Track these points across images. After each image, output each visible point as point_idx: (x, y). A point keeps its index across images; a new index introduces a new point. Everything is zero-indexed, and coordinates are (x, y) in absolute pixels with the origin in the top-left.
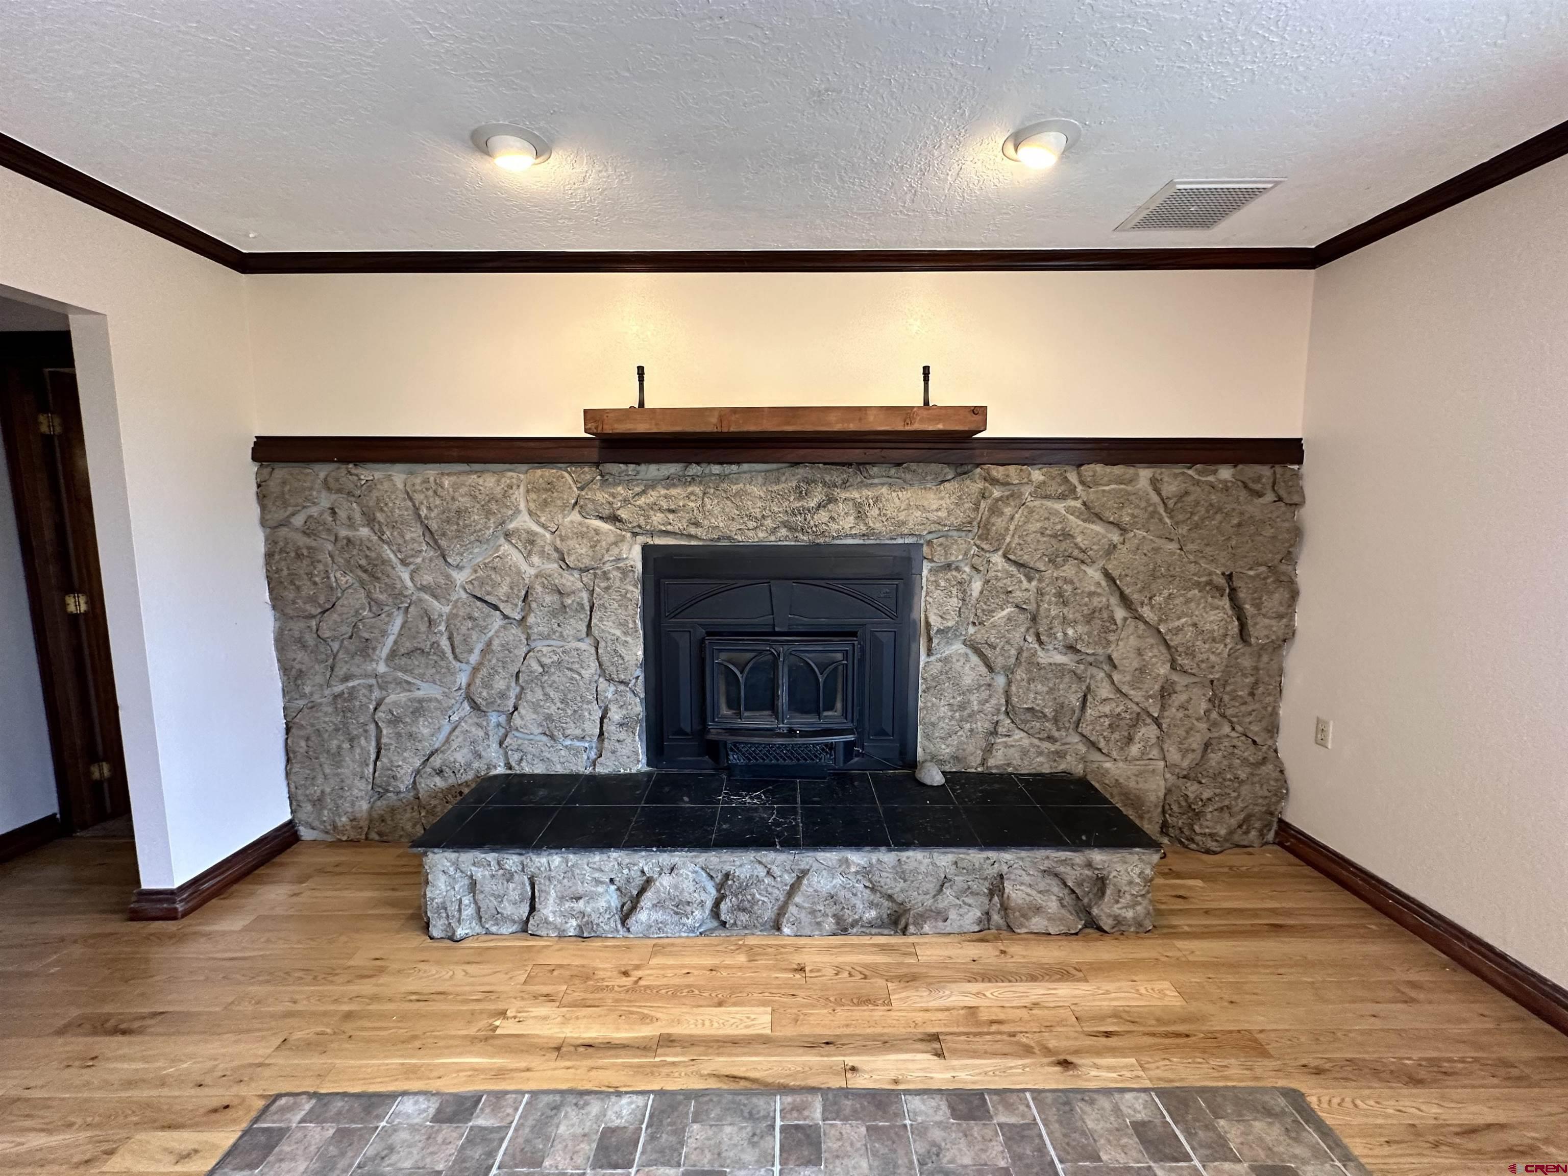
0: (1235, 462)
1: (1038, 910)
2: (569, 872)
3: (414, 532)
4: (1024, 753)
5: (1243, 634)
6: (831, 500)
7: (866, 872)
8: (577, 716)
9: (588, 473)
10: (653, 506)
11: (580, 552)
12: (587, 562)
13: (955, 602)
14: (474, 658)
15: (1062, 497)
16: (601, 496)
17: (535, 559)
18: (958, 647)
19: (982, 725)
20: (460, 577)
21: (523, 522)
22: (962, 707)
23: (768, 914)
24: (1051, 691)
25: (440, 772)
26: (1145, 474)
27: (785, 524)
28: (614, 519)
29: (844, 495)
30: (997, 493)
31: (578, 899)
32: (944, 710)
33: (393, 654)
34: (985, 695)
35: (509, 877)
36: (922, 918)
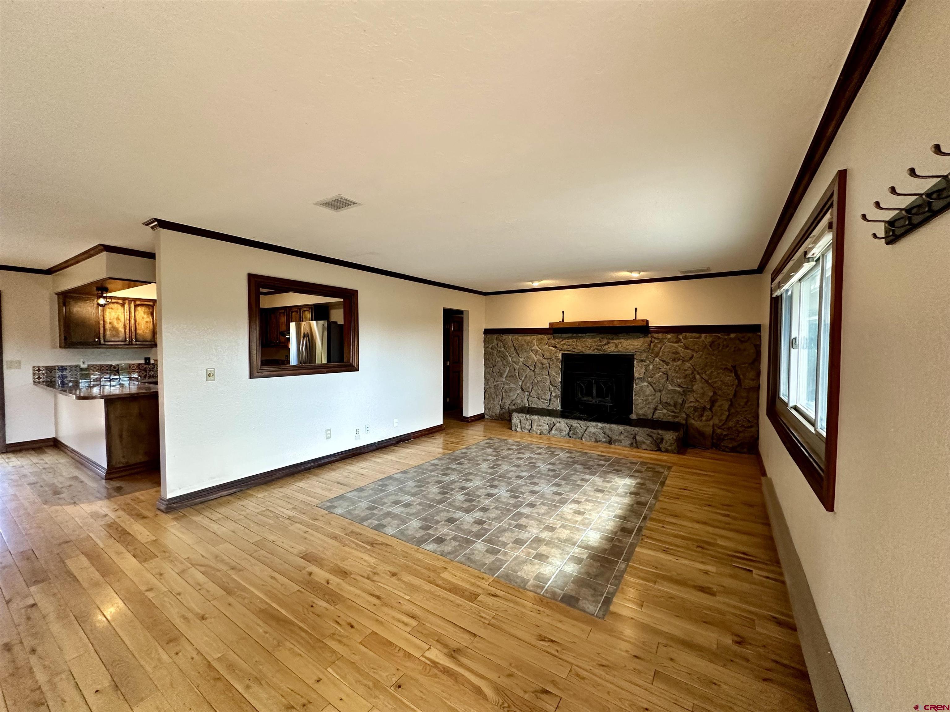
1: (644, 443)
2: (539, 420)
3: (513, 349)
4: (664, 414)
5: (740, 384)
6: (609, 343)
7: (602, 428)
8: (545, 394)
9: (550, 336)
10: (565, 344)
11: (547, 355)
12: (549, 357)
13: (643, 371)
14: (523, 379)
15: (676, 342)
16: (553, 342)
17: (537, 356)
18: (646, 384)
19: (652, 406)
20: (521, 360)
21: (535, 347)
22: (646, 400)
23: (580, 436)
24: (672, 397)
25: (514, 405)
26: (703, 336)
27: (597, 349)
28: (555, 347)
29: (612, 341)
30: (656, 341)
31: (540, 426)
32: (640, 401)
33: (507, 376)
34: (653, 397)
35: (527, 420)
36: (616, 441)
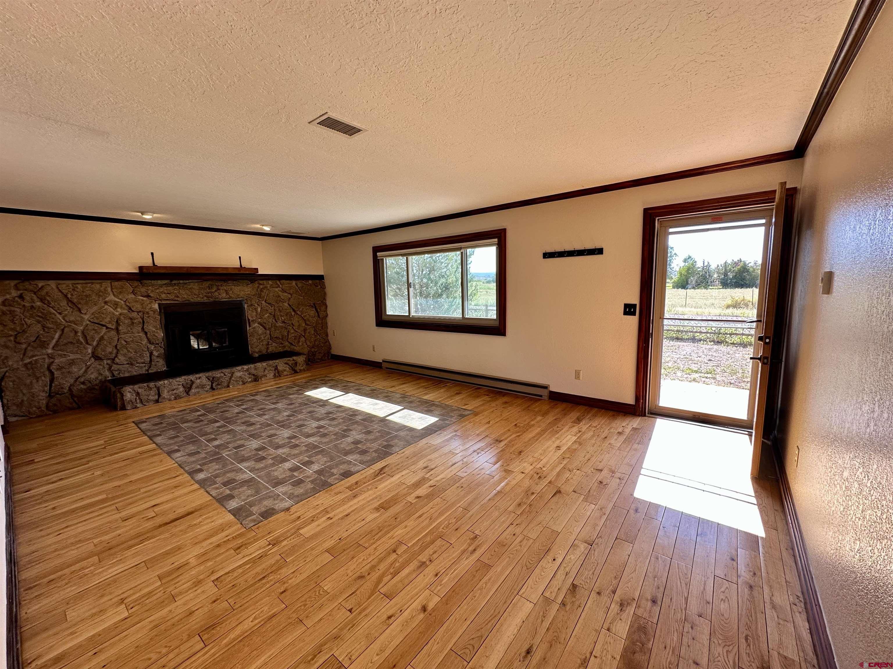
0: (311, 280)
1: (285, 370)
2: (170, 384)
3: (64, 303)
4: (276, 347)
5: (319, 316)
6: (219, 289)
7: (247, 370)
8: (141, 356)
9: (136, 283)
10: (161, 292)
11: (137, 307)
12: (140, 309)
13: (255, 313)
14: (95, 343)
15: (277, 287)
16: (143, 290)
17: (119, 310)
18: (256, 325)
19: (265, 343)
20: (86, 317)
21: (111, 297)
22: (260, 339)
23: (226, 384)
24: (280, 332)
25: (83, 383)
26: (294, 283)
27: (205, 296)
28: (148, 296)
29: (222, 288)
30: (261, 287)
31: (174, 390)
32: (255, 340)
33: (56, 345)
34: (265, 335)
35: (151, 389)
36: (261, 377)
